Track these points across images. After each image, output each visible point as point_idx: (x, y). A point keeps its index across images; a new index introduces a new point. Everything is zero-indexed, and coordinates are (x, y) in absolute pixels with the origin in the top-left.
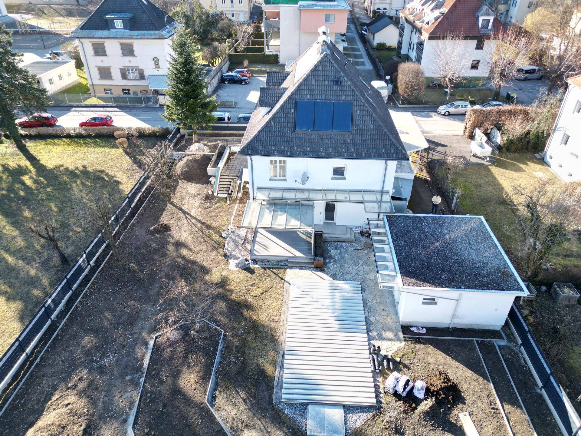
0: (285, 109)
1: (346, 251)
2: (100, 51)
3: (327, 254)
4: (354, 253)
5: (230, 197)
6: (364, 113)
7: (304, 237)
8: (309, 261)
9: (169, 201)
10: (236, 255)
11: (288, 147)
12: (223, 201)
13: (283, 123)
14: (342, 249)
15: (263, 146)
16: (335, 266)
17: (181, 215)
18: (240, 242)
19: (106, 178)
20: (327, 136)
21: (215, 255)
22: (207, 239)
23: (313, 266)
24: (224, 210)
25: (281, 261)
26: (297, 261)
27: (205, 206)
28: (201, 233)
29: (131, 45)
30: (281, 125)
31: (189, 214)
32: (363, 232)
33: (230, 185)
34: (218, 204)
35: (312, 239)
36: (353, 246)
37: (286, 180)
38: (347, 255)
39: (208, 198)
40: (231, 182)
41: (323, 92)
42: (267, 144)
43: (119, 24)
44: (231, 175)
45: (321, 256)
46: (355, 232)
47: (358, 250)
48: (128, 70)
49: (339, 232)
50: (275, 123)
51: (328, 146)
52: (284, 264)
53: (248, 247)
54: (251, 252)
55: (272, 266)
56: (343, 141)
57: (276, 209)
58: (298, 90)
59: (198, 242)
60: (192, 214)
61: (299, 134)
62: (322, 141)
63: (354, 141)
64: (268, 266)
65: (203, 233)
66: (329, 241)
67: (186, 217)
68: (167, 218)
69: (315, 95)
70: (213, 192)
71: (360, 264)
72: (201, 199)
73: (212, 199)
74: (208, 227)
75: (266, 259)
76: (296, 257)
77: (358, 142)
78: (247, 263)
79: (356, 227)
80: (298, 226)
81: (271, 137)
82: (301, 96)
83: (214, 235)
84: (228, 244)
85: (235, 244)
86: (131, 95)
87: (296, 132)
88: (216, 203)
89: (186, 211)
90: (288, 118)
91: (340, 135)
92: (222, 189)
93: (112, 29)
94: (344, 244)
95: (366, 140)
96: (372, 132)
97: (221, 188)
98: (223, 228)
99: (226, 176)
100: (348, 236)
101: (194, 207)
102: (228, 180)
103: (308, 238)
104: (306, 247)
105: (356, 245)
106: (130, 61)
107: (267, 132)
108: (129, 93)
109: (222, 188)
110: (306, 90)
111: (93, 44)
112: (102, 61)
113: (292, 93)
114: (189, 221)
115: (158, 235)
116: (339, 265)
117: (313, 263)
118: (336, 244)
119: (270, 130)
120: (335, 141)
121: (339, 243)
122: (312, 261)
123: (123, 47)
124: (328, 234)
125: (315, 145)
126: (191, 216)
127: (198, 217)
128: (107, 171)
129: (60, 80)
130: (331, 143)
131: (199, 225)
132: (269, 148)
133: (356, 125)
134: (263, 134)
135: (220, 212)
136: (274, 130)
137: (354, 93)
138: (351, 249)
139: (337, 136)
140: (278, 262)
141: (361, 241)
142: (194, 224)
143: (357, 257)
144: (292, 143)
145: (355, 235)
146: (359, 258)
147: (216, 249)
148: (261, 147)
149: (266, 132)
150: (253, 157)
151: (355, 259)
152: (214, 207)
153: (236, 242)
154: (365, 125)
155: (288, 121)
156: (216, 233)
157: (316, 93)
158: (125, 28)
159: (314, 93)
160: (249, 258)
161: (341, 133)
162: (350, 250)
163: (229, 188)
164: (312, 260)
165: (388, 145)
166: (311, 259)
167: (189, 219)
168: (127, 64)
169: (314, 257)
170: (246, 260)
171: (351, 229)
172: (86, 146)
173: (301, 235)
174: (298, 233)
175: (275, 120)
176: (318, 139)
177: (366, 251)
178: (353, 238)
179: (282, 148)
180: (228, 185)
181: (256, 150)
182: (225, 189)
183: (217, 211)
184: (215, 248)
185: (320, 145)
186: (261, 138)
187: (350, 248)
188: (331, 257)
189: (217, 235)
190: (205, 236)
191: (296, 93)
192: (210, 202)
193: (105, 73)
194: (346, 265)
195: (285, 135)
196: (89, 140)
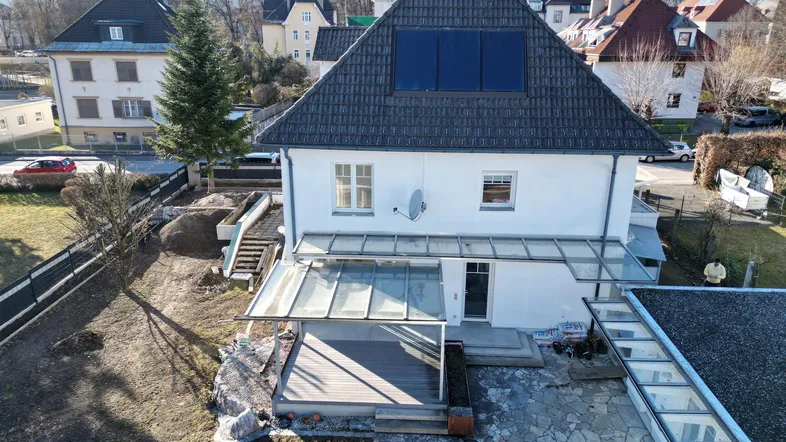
0: (370, 48)
1: (528, 390)
2: (82, 73)
3: (479, 399)
4: (550, 396)
5: (255, 280)
6: (553, 53)
7: (417, 354)
8: (433, 418)
9: (124, 287)
10: (238, 402)
11: (377, 126)
12: (241, 287)
13: (366, 75)
14: (516, 386)
15: (316, 127)
16: (506, 433)
17: (141, 314)
18: (255, 370)
19: (17, 252)
20: (468, 102)
21: (188, 404)
22: (180, 364)
23: (446, 432)
24: (238, 303)
25: (357, 419)
26: (400, 417)
27: (199, 297)
28: (170, 352)
29: (133, 64)
30: (360, 82)
31: (157, 313)
32: (559, 343)
33: (260, 256)
34: (229, 293)
35: (439, 360)
36: (542, 378)
37: (372, 214)
38: (531, 401)
39: (209, 280)
40: (262, 250)
41: (456, 11)
42: (327, 120)
43: (116, 33)
44: (264, 237)
45: (466, 404)
46: (539, 342)
47: (557, 387)
48: (126, 103)
49: (505, 344)
50: (346, 75)
51: (473, 124)
52: (365, 428)
53: (273, 379)
54: (275, 395)
55: (329, 434)
56: (509, 113)
57: (344, 275)
58: (399, 8)
59: (156, 374)
60: (164, 312)
61: (402, 99)
62: (457, 113)
63: (533, 111)
64: (320, 434)
65: (176, 352)
66: (481, 366)
67: (150, 318)
68: (105, 322)
69: (438, 18)
70: (221, 270)
71: (572, 426)
72: (195, 283)
73: (218, 282)
74: (193, 338)
75: (317, 413)
76: (396, 406)
77: (544, 115)
78: (262, 424)
79: (542, 332)
80: (402, 314)
81: (336, 107)
82: (406, 19)
83: (200, 356)
84: (223, 375)
85: (241, 375)
86: (129, 142)
87: (395, 94)
88: (224, 292)
89: (154, 306)
90: (376, 65)
91: (500, 99)
92: (242, 265)
93: (106, 40)
94: (519, 373)
95: (562, 112)
96: (575, 93)
97: (240, 262)
98: (226, 340)
99: (255, 239)
100: (526, 352)
101: (174, 298)
102: (257, 248)
103: (426, 356)
104: (422, 380)
105: (550, 375)
106: (129, 89)
107: (326, 97)
108: (124, 140)
109: (244, 262)
110: (419, 8)
111: (73, 64)
112: (84, 89)
113: (386, 14)
114: (153, 326)
115: (66, 359)
116: (515, 429)
117: (444, 424)
118: (497, 373)
119: (334, 91)
120: (488, 113)
121: (505, 370)
122: (441, 418)
123: (120, 66)
124: (476, 346)
125: (441, 122)
126: (162, 317)
127: (176, 319)
128: (25, 241)
129: (20, 123)
130: (479, 116)
131: (174, 334)
132: (332, 129)
133: (535, 78)
134: (318, 100)
135: (228, 308)
136: (345, 91)
137: (526, 13)
138: (539, 386)
139: (494, 102)
140: (348, 421)
141: (559, 367)
142: (162, 333)
143: (560, 407)
144: (387, 118)
145: (541, 352)
146: (567, 409)
147: (196, 389)
148: (311, 129)
149: (324, 95)
150: (292, 152)
151: (555, 411)
152: (217, 298)
153: (246, 369)
154: (556, 79)
155: (376, 71)
156: (205, 351)
157: (441, 15)
158: (126, 38)
159: (436, 14)
160: (269, 411)
161: (502, 95)
162: (536, 388)
163: (258, 261)
164: (442, 414)
165: (617, 119)
166: (437, 412)
167: (155, 323)
168: (125, 94)
169: (445, 406)
170: (263, 416)
171: (530, 337)
172: (10, 203)
173: (409, 350)
174: (403, 344)
175: (346, 70)
176: (447, 108)
177: (579, 391)
178: (538, 357)
179: (362, 130)
180: (255, 256)
181: (300, 134)
182: (248, 265)
183: (223, 305)
184: (194, 386)
185: (452, 123)
186: (313, 109)
187: (535, 383)
188: (489, 407)
189: (207, 356)
190: (177, 359)
191: (396, 13)
192: (211, 290)
193: (88, 107)
194: (533, 429)
195: (369, 100)
196: (20, 195)
